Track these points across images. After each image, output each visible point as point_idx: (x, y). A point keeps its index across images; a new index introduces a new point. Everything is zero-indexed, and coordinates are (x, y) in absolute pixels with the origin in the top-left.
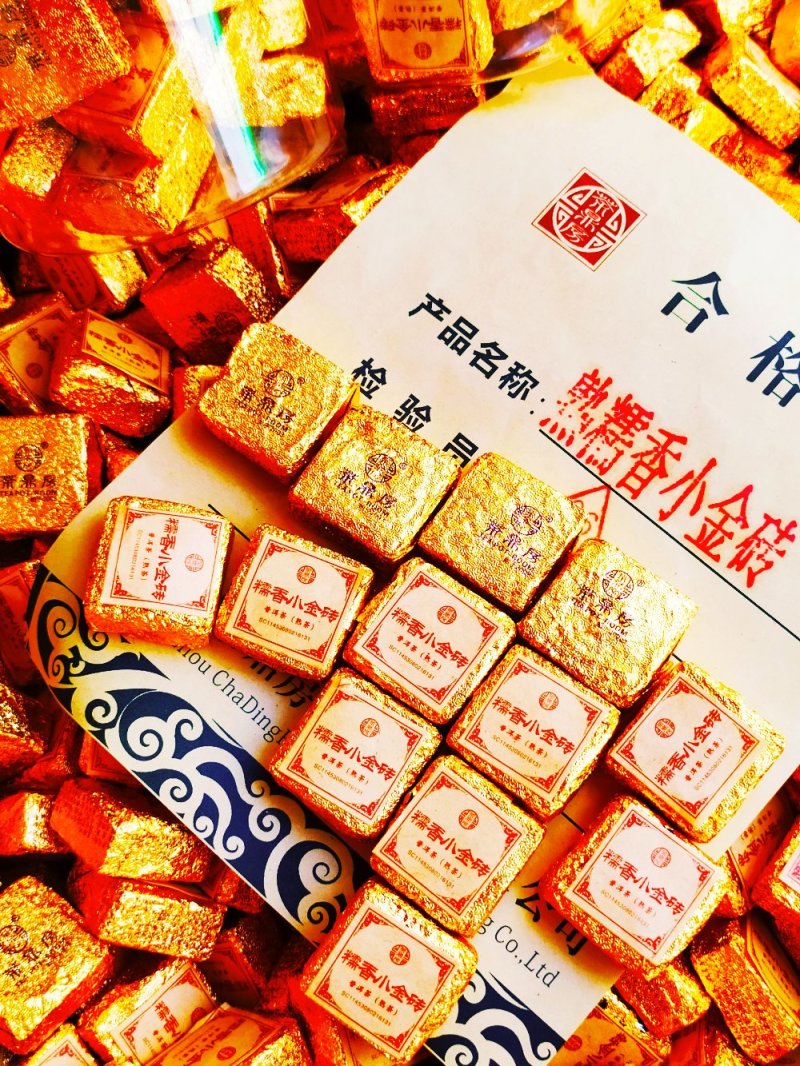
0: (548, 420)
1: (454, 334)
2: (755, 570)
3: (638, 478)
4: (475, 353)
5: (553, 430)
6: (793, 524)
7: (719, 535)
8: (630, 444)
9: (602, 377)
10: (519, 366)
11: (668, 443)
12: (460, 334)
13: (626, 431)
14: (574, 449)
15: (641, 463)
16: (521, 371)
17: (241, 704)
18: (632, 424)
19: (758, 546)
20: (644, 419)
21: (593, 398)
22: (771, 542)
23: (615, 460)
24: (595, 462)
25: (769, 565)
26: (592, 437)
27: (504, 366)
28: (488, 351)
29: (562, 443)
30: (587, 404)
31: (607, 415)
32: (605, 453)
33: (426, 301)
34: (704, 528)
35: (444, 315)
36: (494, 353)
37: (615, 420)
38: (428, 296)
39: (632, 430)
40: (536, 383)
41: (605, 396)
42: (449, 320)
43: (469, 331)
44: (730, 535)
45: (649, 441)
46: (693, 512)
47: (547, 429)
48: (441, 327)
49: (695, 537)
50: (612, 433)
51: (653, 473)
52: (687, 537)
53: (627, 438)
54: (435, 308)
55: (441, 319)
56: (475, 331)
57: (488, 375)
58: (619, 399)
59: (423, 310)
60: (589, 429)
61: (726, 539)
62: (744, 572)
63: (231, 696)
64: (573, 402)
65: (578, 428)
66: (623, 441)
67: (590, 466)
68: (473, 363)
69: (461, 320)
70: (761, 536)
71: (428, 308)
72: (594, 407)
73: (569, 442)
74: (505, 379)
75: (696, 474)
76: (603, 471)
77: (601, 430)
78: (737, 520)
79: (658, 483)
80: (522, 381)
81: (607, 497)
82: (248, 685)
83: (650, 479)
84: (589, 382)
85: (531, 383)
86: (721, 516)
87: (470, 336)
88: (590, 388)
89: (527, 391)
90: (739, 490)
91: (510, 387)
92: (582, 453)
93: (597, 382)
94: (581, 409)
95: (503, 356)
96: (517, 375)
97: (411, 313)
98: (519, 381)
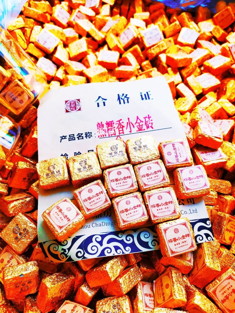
0: (99, 136)
1: (71, 138)
2: (151, 126)
3: (121, 131)
4: (77, 137)
5: (101, 136)
6: (149, 115)
7: (141, 126)
8: (114, 128)
9: (100, 123)
10: (86, 133)
11: (119, 122)
12: (72, 137)
13: (112, 126)
14: (107, 136)
15: (119, 128)
16: (87, 133)
17: (102, 225)
18: (111, 125)
19: (148, 122)
20: (112, 122)
21: (102, 127)
22: (149, 120)
23: (115, 132)
24: (113, 135)
25: (152, 123)
26: (108, 132)
27: (84, 135)
28: (79, 135)
29: (105, 137)
30: (102, 128)
31: (107, 127)
32: (112, 132)
33: (61, 138)
34: (138, 127)
35: (66, 137)
36: (80, 135)
37: (109, 126)
38: (60, 137)
39: (112, 125)
40: (91, 133)
41: (103, 125)
42: (68, 137)
43: (73, 136)
44: (142, 125)
45: (117, 125)
46: (134, 127)
47: (100, 137)
48: (68, 139)
49: (138, 130)
50: (110, 128)
51: (122, 128)
52: (137, 131)
53: (113, 127)
54: (64, 138)
55: (66, 138)
56: (74, 135)
57: (83, 139)
58: (106, 123)
59: (62, 140)
60: (106, 131)
61: (142, 126)
62: (150, 127)
63: (99, 226)
64: (100, 130)
65: (105, 132)
66: (113, 128)
67: (112, 136)
68: (79, 139)
69: (70, 135)
70: (146, 121)
71: (62, 139)
72: (103, 127)
73: (106, 135)
74: (86, 137)
75: (128, 122)
76: (115, 135)
77: (108, 130)
78: (141, 122)
79: (124, 129)
80: (89, 134)
81: (120, 137)
82: (99, 222)
83: (123, 129)
84: (99, 125)
85: (90, 133)
86: (138, 124)
87: (74, 136)
88: (100, 126)
89: (91, 135)
90: (136, 118)
91: (88, 137)
92: (109, 135)
93: (100, 124)
94: (102, 130)
95: (82, 134)
96: (87, 134)
97: (61, 142)
98: (88, 135)
